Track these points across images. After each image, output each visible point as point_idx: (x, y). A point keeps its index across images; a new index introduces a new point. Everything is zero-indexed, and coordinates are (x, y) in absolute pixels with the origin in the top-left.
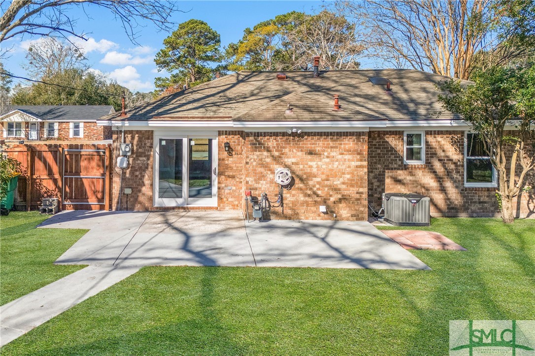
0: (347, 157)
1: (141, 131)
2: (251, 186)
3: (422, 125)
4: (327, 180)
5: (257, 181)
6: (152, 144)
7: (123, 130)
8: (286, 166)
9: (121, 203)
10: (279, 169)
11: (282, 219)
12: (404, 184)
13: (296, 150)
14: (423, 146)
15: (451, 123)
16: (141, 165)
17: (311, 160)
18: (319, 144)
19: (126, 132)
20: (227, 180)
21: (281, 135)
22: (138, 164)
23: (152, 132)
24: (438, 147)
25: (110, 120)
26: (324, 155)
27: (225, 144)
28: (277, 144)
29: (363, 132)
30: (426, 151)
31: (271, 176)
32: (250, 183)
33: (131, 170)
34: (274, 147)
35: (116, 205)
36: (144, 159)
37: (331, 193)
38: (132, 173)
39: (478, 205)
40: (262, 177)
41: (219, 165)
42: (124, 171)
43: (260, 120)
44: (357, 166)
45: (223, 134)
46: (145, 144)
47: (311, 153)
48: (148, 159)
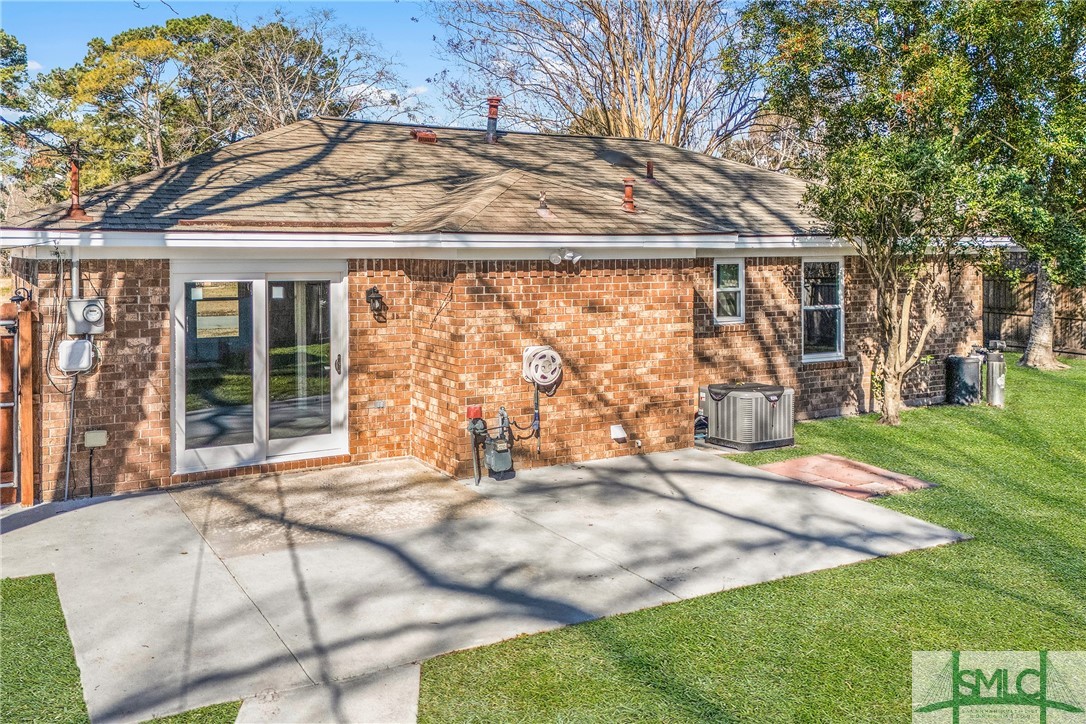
0: (659, 314)
1: (131, 263)
2: (470, 393)
3: (750, 246)
4: (624, 367)
5: (483, 380)
6: (166, 298)
7: (75, 259)
8: (546, 341)
9: (73, 474)
10: (530, 348)
11: (537, 466)
12: (714, 365)
13: (564, 302)
14: (742, 287)
15: (793, 243)
16: (133, 360)
17: (593, 325)
18: (608, 286)
19: (83, 266)
20: (372, 384)
21: (535, 267)
22: (126, 357)
23: (166, 263)
24: (764, 290)
25: (41, 227)
26: (617, 311)
27: (367, 292)
28: (525, 290)
29: (686, 260)
30: (747, 298)
31: (514, 366)
32: (468, 386)
33: (103, 377)
34: (519, 297)
35: (53, 484)
36: (144, 341)
37: (631, 395)
38: (106, 384)
39: (820, 394)
40: (493, 369)
41: (352, 347)
42: (81, 381)
43: (495, 230)
44: (675, 333)
45: (361, 268)
46: (145, 299)
47: (593, 307)
48: (156, 342)
